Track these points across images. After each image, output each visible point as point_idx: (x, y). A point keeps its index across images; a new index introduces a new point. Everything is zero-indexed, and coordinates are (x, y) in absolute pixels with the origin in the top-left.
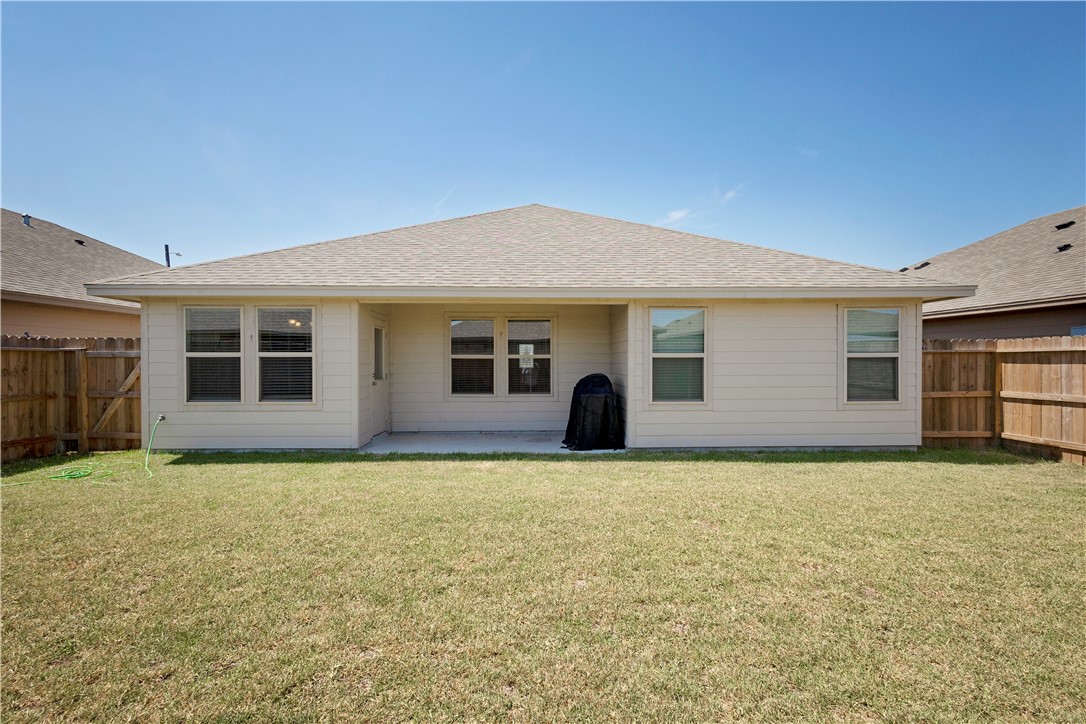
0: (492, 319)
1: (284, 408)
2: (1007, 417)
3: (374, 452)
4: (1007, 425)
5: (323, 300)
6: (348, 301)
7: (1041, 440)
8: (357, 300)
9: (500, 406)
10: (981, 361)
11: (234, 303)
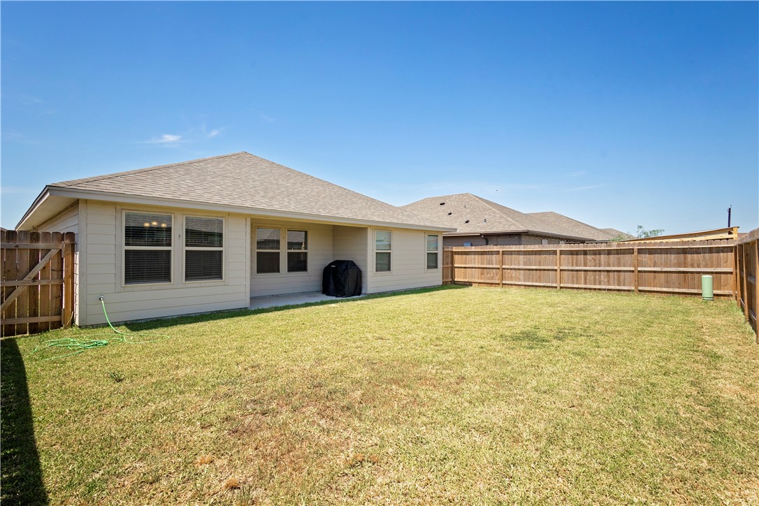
0: (279, 229)
1: (203, 285)
2: (456, 273)
3: (264, 307)
4: (456, 276)
5: (229, 214)
6: (245, 216)
7: (466, 280)
8: (250, 215)
9: (284, 279)
10: (450, 254)
11: (168, 211)
